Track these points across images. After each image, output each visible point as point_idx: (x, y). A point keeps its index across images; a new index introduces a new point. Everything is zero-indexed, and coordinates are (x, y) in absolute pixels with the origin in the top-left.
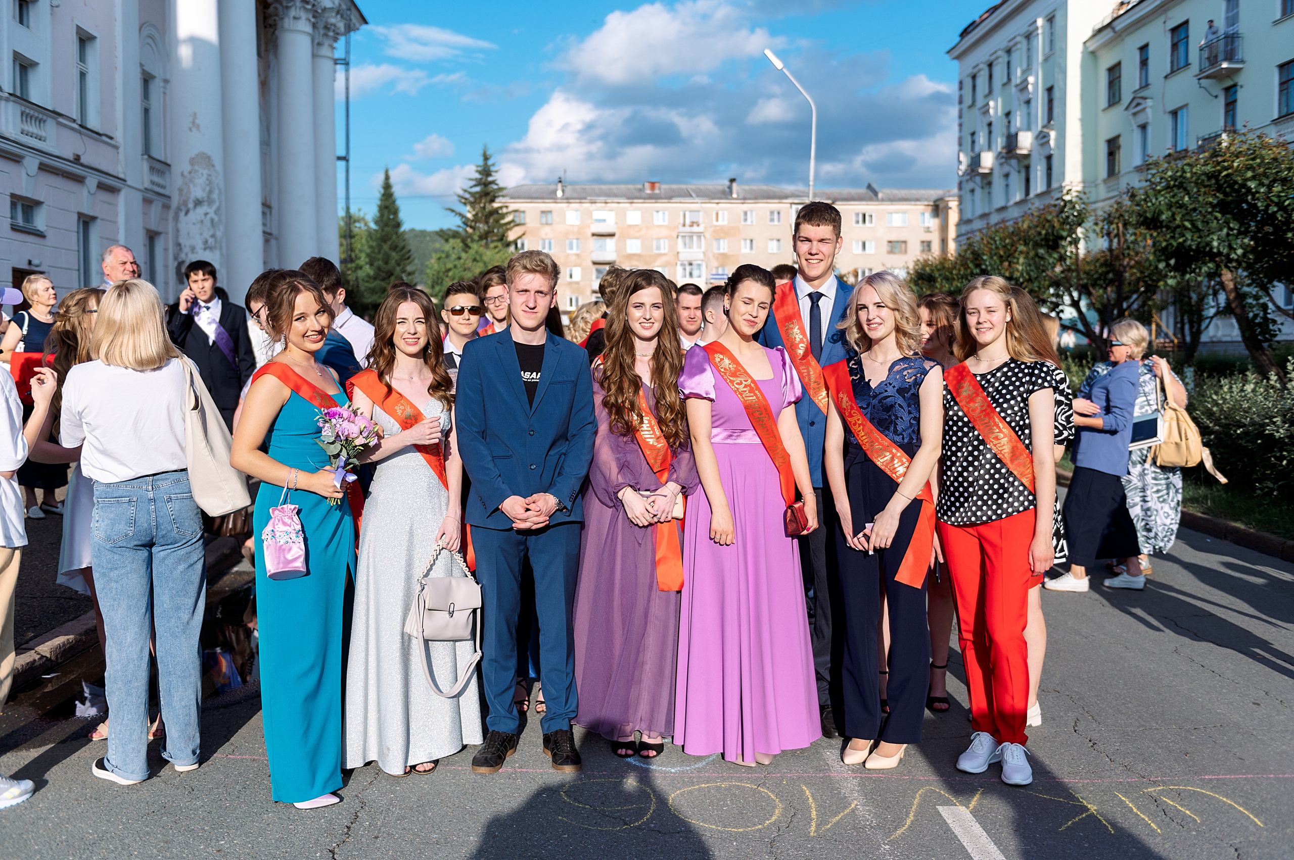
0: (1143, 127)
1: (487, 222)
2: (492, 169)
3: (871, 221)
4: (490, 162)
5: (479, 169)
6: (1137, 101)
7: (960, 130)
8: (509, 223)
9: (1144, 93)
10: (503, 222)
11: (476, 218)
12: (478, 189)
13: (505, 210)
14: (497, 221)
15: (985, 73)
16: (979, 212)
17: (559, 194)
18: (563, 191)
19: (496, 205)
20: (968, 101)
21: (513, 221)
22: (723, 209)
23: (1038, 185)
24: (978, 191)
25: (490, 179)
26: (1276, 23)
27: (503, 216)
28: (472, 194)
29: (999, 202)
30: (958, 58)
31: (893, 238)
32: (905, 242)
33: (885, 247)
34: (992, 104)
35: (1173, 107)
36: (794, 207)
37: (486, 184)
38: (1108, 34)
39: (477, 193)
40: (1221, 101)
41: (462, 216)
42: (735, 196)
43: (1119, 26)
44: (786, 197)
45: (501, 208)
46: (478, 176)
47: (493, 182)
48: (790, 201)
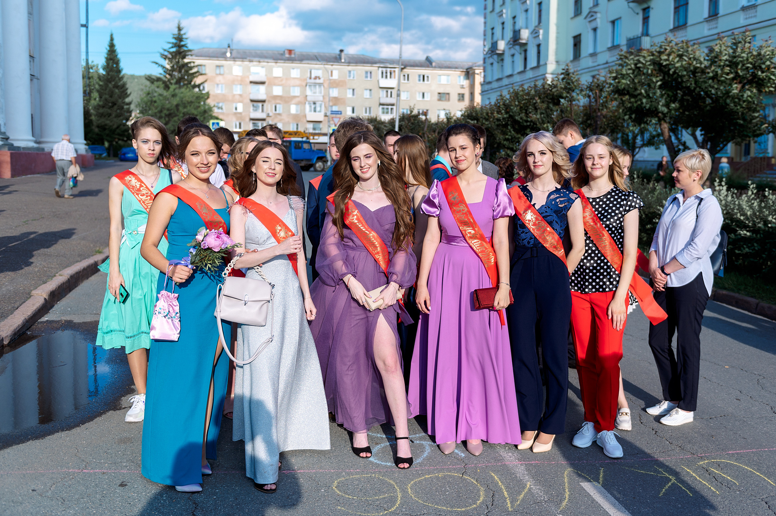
0: (595, 30)
1: (180, 72)
2: (184, 36)
3: (428, 80)
4: (182, 32)
5: (175, 36)
6: (592, 14)
7: (485, 26)
8: (195, 73)
9: (595, 9)
10: (191, 72)
11: (173, 69)
12: (174, 50)
13: (192, 65)
14: (187, 71)
16: (496, 77)
17: (228, 55)
18: (231, 53)
19: (186, 61)
20: (490, 8)
21: (198, 72)
22: (336, 69)
23: (532, 62)
24: (495, 64)
25: (182, 43)
27: (191, 68)
28: (171, 53)
29: (508, 72)
31: (441, 91)
32: (448, 94)
33: (436, 97)
34: (504, 11)
35: (612, 18)
36: (380, 69)
37: (180, 46)
39: (173, 52)
40: (640, 17)
41: (164, 67)
42: (343, 61)
44: (375, 63)
45: (190, 63)
46: (174, 41)
47: (183, 46)
48: (378, 65)
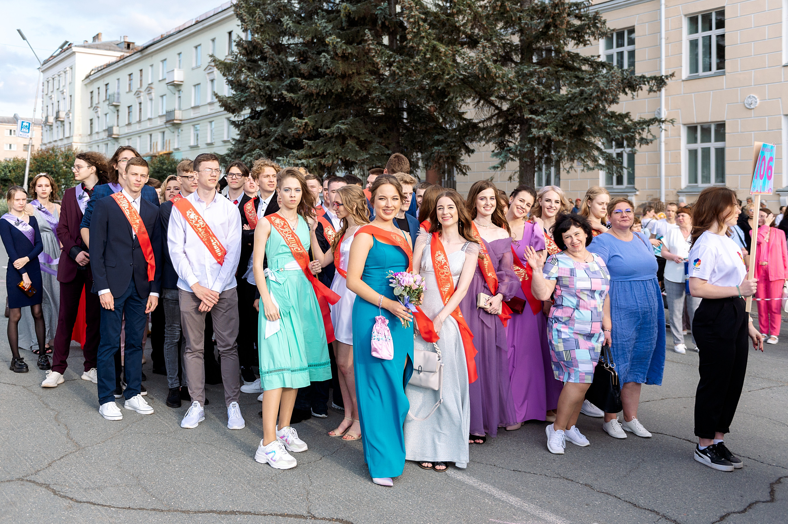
0: (98, 117)
3: (15, 134)
6: (96, 108)
7: (43, 104)
9: (98, 106)
15: (51, 82)
16: (48, 141)
20: (46, 92)
23: (67, 133)
24: (48, 131)
26: (127, 93)
29: (55, 138)
30: (42, 72)
31: (26, 143)
32: (33, 146)
33: (22, 148)
34: (53, 96)
35: (106, 113)
38: (88, 81)
40: (116, 115)
43: (92, 78)
